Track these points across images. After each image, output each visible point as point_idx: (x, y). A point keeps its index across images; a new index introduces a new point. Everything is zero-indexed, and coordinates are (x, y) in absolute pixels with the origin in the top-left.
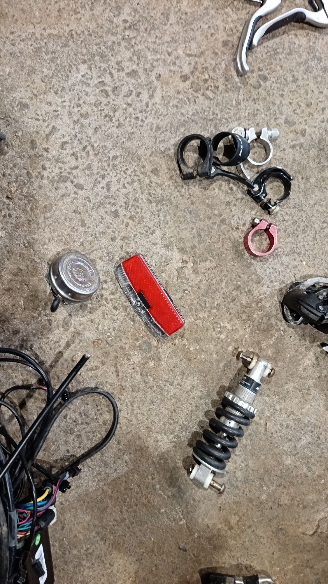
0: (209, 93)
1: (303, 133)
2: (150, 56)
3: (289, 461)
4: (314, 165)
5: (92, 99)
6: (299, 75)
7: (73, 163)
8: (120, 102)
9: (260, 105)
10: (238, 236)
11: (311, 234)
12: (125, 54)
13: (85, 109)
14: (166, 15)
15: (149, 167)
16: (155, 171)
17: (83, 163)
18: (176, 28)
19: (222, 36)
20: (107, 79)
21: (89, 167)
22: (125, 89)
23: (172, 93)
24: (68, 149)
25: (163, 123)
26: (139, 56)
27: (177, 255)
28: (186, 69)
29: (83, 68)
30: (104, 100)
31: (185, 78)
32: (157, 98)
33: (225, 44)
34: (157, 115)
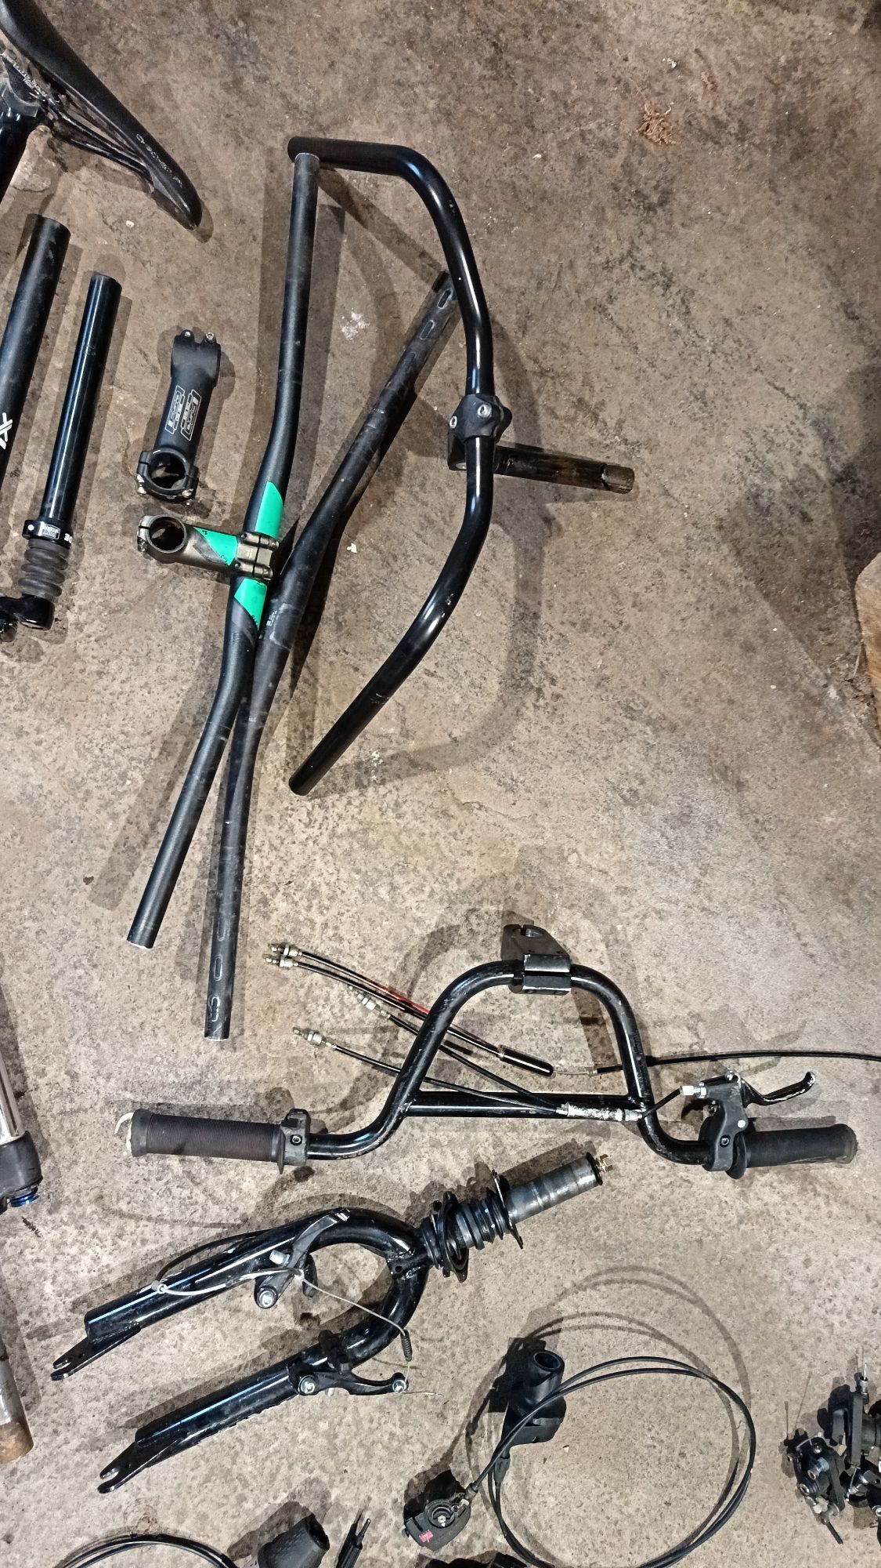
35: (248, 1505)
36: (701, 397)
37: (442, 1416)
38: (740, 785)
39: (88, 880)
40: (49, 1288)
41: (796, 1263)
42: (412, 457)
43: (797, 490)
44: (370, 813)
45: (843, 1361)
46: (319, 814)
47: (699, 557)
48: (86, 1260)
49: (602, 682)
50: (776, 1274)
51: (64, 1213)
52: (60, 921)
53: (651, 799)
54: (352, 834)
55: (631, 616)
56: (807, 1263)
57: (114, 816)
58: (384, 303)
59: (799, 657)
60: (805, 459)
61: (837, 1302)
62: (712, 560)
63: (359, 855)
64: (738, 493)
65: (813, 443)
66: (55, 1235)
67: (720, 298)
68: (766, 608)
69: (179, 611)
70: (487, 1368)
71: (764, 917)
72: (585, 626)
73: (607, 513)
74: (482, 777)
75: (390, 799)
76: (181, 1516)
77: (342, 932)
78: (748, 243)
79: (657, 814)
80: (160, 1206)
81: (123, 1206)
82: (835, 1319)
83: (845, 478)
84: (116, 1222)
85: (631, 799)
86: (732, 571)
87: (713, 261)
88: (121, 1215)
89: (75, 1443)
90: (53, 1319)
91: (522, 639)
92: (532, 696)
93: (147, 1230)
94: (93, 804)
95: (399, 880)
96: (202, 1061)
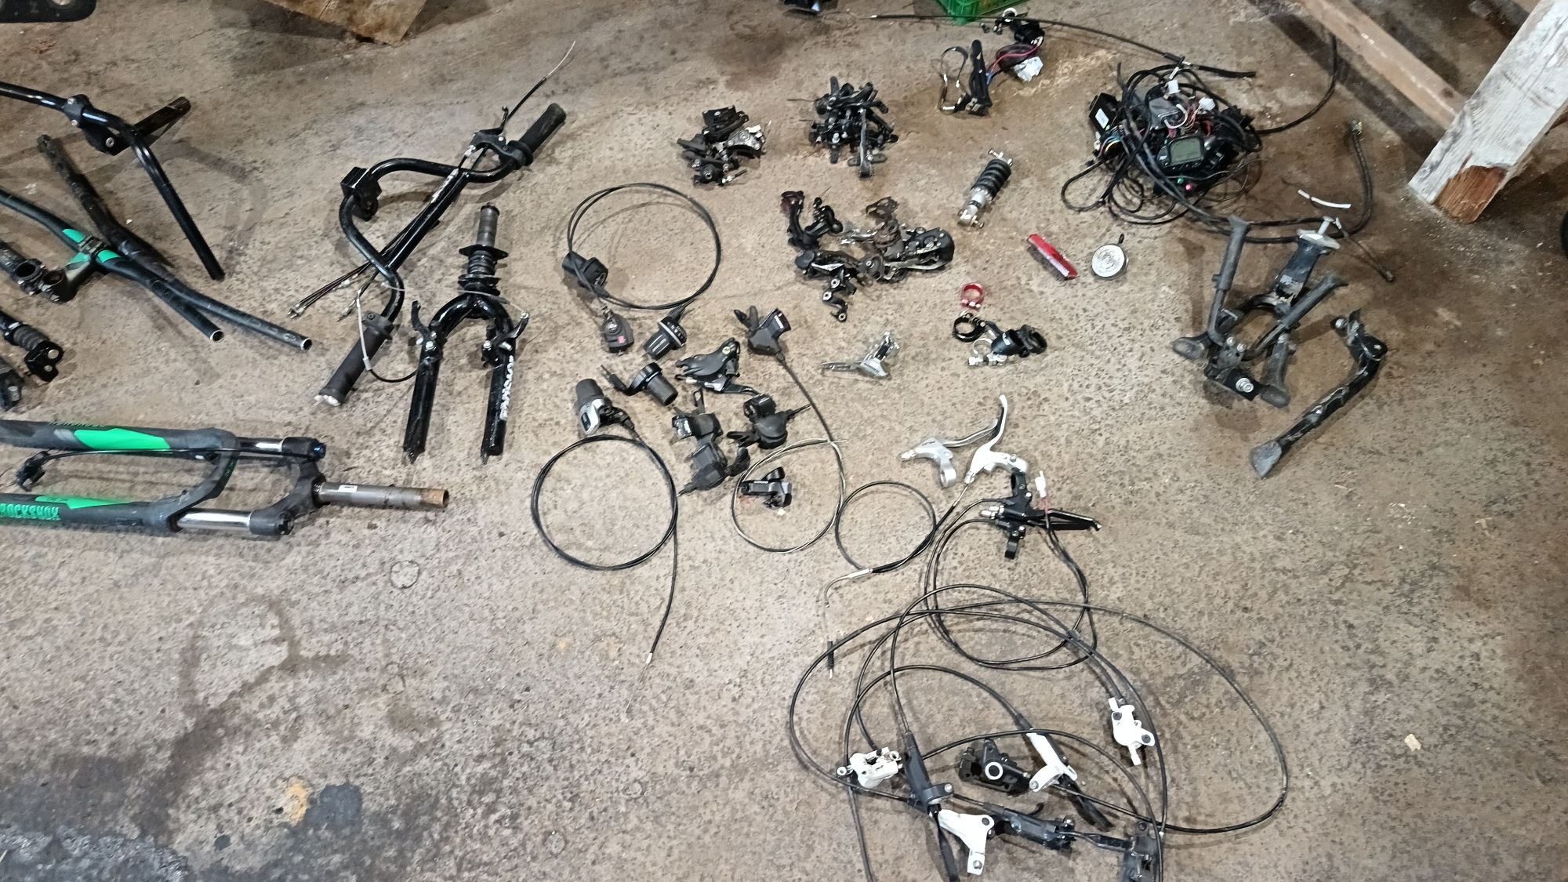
0: (1024, 391)
1: (943, 369)
2: (1076, 413)
3: (933, 172)
4: (931, 348)
5: (1115, 381)
6: (950, 409)
7: (1122, 340)
8: (1094, 381)
9: (982, 386)
10: (988, 300)
11: (930, 303)
12: (1097, 412)
13: (1120, 374)
14: (1068, 442)
15: (1065, 340)
16: (1060, 338)
17: (1115, 341)
18: (1057, 434)
19: (1020, 431)
20: (1108, 395)
21: (1110, 338)
22: (1092, 389)
23: (1055, 389)
24: (1127, 348)
25: (1058, 369)
26: (1086, 412)
27: (1034, 288)
28: (1045, 406)
29: (1126, 400)
30: (1107, 381)
31: (1046, 400)
32: (1066, 385)
33: (1016, 426)
34: (1063, 374)
35: (563, 422)
36: (174, 66)
37: (578, 324)
38: (362, 104)
39: (197, 383)
40: (387, 472)
41: (608, 153)
42: (109, 186)
43: (245, 42)
44: (257, 255)
45: (670, 148)
46: (241, 276)
47: (244, 88)
48: (386, 452)
49: (271, 143)
50: (607, 163)
51: (354, 452)
52: (209, 404)
53: (340, 141)
54: (261, 266)
55: (249, 123)
56: (611, 149)
57: (175, 360)
58: (33, 174)
59: (323, 64)
60: (234, 36)
61: (639, 142)
62: (250, 83)
63: (274, 266)
64: (227, 66)
65: (230, 32)
66: (362, 460)
67: (138, 46)
68: (288, 71)
69: (101, 300)
70: (569, 298)
71: (432, 114)
72: (240, 141)
73: (196, 118)
74: (277, 204)
75: (257, 244)
76: (546, 452)
77: (305, 284)
78: (122, 29)
79: (350, 140)
80: (382, 410)
81: (370, 425)
82: (648, 145)
83: (254, 24)
84: (376, 431)
85: (335, 148)
86: (261, 77)
87: (119, 45)
88: (373, 428)
89: (474, 488)
90: (404, 476)
91: (226, 167)
92: (256, 173)
93: (391, 418)
94: (162, 367)
95: (299, 254)
96: (324, 366)
